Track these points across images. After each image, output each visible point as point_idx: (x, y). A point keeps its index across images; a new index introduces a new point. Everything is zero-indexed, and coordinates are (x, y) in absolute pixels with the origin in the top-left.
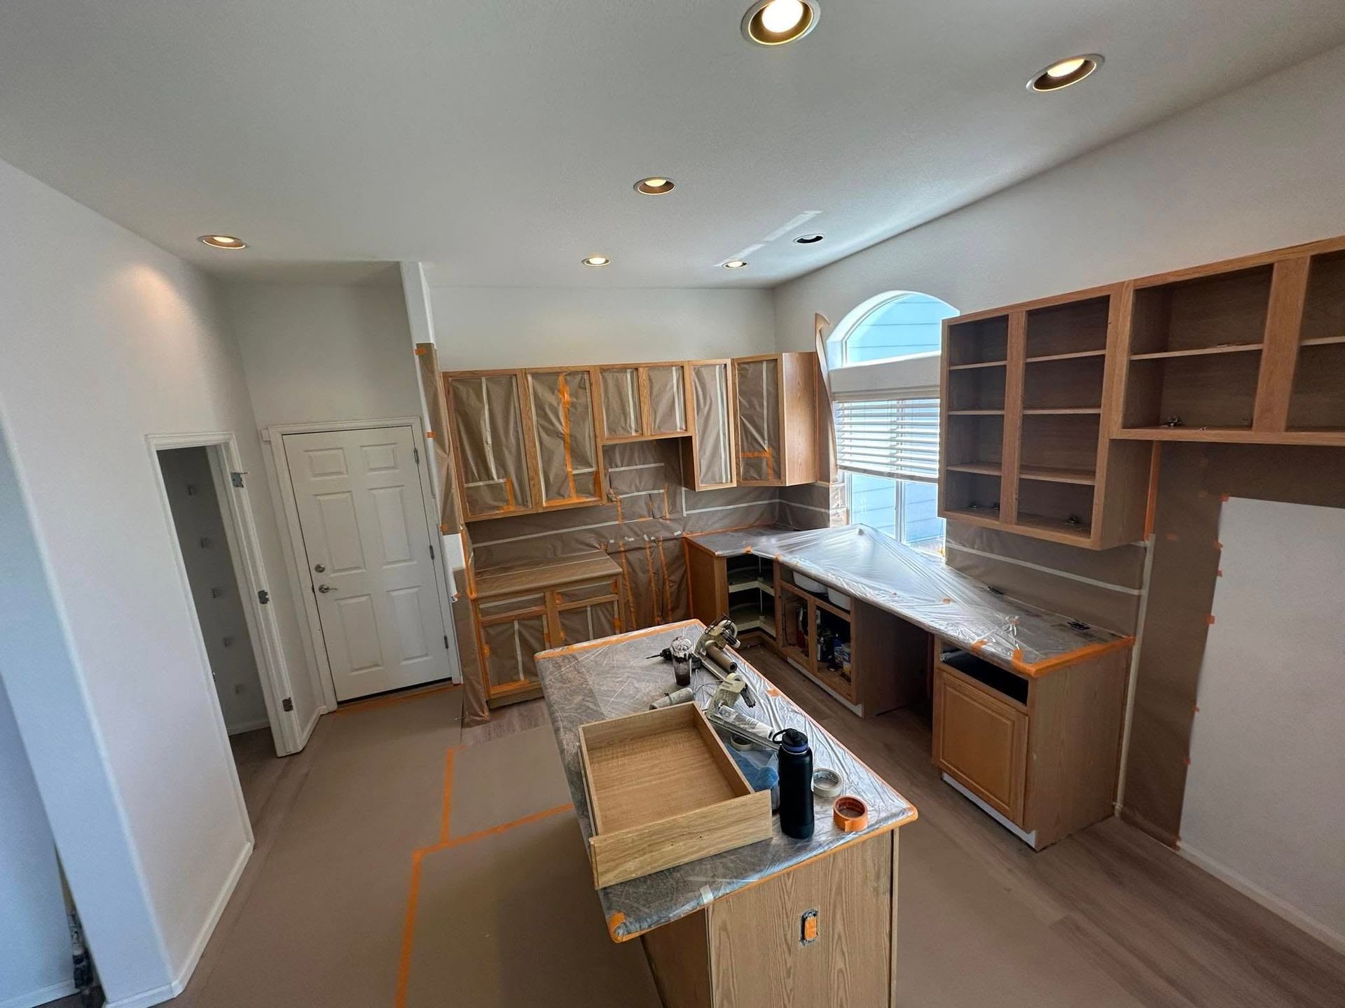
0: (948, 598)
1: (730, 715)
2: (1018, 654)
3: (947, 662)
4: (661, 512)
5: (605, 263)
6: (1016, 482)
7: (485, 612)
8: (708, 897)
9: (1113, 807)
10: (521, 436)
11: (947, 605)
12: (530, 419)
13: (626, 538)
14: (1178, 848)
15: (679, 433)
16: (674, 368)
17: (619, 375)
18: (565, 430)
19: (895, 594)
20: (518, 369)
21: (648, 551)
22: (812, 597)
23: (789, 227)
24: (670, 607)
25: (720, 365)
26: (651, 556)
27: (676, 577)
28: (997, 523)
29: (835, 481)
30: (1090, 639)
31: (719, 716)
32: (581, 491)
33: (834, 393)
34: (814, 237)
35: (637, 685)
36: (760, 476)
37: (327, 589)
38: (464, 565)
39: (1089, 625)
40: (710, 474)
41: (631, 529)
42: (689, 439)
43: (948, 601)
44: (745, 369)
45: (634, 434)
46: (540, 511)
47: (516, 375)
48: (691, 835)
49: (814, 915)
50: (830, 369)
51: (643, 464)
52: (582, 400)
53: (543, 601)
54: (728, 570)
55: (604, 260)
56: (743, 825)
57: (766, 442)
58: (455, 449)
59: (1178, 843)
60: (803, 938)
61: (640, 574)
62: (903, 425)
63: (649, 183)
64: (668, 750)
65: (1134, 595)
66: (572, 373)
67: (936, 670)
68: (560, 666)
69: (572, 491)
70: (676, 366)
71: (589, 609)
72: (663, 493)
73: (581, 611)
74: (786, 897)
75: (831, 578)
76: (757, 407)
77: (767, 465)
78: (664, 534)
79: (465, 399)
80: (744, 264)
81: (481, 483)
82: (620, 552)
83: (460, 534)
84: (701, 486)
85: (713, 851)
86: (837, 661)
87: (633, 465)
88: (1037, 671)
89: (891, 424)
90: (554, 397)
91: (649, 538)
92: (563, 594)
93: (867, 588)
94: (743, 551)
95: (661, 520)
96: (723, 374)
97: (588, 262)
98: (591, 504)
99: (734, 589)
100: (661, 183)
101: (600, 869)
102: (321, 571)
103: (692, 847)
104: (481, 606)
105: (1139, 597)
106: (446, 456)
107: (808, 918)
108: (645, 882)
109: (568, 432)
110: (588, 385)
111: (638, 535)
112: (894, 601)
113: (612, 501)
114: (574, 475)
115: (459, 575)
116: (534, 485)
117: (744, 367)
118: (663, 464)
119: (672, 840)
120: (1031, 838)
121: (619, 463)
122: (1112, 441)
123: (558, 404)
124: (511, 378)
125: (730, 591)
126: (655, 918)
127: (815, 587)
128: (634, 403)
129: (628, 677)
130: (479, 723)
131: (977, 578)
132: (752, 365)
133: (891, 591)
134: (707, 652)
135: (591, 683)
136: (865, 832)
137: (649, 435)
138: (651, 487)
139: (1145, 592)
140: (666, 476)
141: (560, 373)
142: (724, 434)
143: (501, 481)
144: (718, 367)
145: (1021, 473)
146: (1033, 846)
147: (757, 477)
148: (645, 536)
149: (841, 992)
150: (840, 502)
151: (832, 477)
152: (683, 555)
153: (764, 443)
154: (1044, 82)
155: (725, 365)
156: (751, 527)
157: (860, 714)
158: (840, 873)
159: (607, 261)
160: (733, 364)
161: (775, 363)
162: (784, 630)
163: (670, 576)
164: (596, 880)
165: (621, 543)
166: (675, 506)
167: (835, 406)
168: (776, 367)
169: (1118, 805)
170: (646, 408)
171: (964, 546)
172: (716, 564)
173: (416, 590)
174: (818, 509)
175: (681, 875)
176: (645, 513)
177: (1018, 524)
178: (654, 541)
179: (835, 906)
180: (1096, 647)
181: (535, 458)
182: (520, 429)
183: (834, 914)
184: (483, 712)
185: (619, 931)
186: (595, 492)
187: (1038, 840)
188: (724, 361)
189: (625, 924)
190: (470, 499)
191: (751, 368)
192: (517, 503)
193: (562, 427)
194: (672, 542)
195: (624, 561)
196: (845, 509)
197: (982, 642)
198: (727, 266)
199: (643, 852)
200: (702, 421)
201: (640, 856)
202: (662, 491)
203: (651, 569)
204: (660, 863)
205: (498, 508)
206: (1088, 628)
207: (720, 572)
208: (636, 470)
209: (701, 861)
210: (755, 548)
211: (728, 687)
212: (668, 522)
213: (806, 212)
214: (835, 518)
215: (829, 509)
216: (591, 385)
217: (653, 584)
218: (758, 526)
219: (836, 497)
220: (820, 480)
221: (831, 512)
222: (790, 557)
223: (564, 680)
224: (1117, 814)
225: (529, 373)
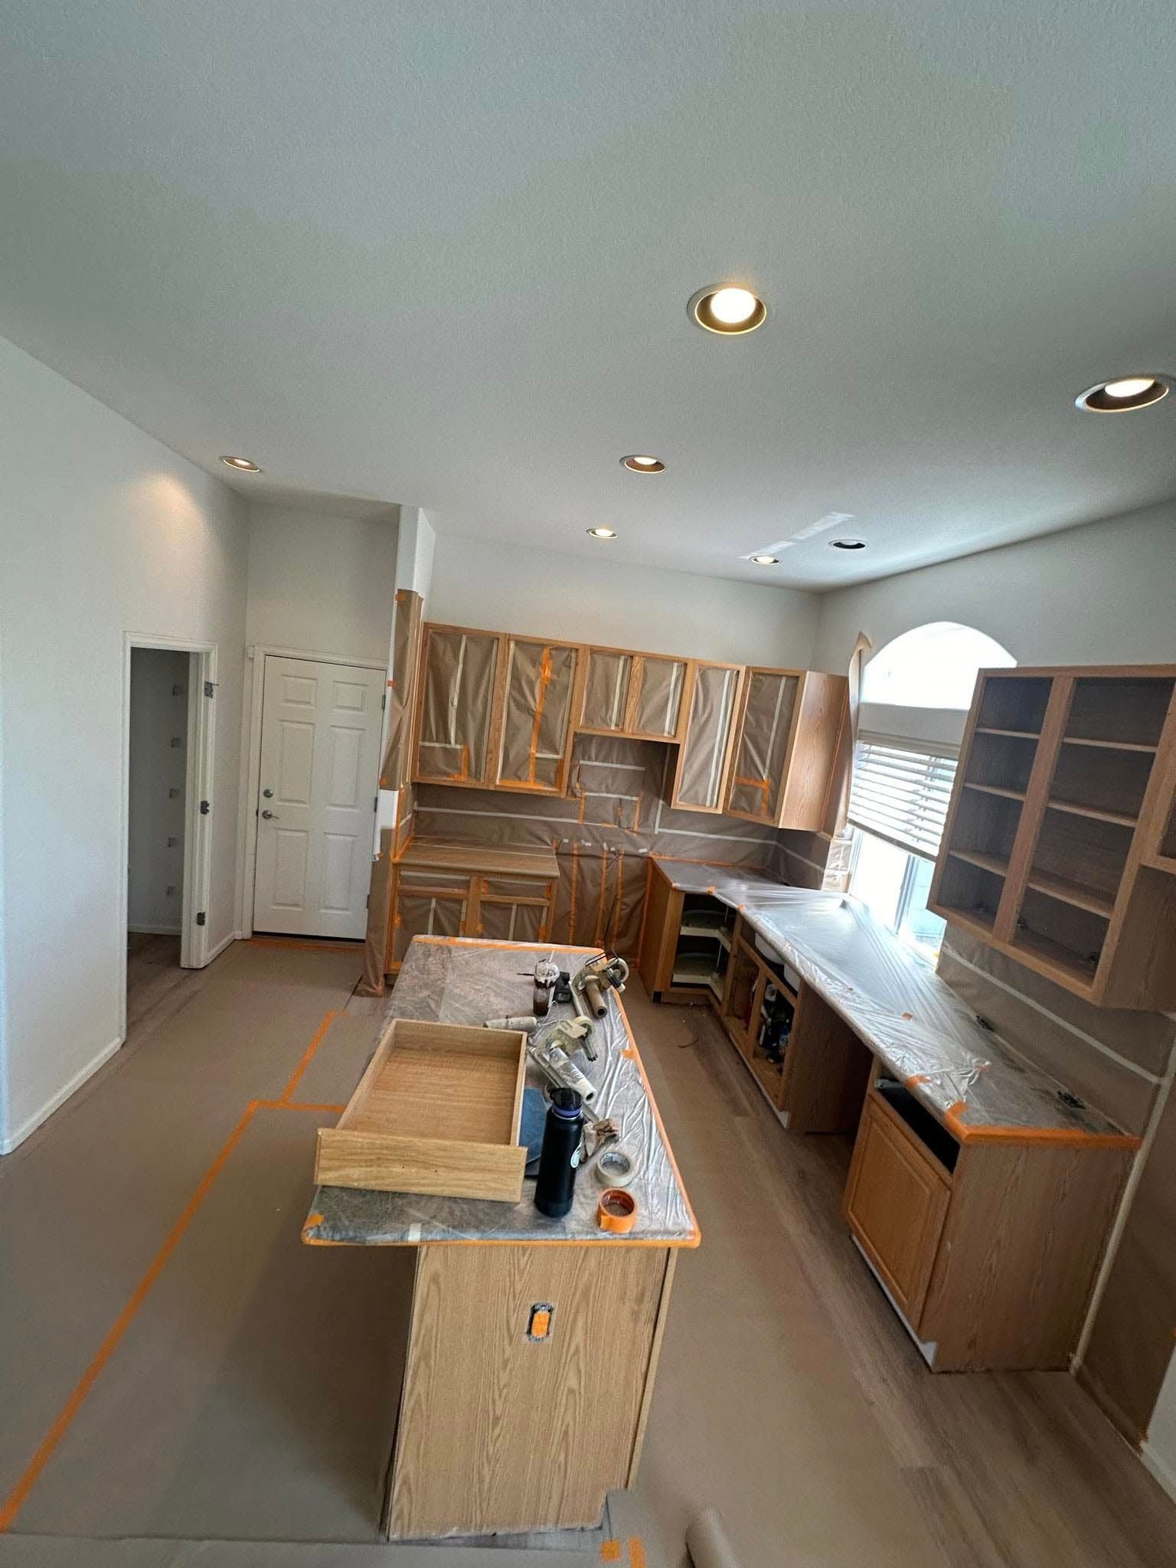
0: (909, 1012)
1: (558, 1061)
2: (958, 1108)
3: (883, 1091)
4: (629, 822)
5: (611, 536)
6: (1020, 891)
7: (406, 880)
8: (414, 1236)
9: (1069, 1361)
10: (489, 703)
11: (905, 1022)
12: (503, 688)
13: (583, 842)
14: (1139, 1450)
15: (665, 738)
16: (676, 664)
17: (611, 660)
18: (538, 707)
19: (851, 989)
20: (502, 634)
21: (605, 862)
22: (766, 967)
23: (819, 527)
24: (615, 933)
25: (732, 671)
26: (607, 868)
27: (631, 900)
28: (988, 935)
29: (842, 836)
30: (1074, 1121)
31: (547, 1058)
32: (540, 777)
33: (861, 731)
34: (855, 543)
35: (492, 999)
36: (751, 808)
37: (270, 816)
38: (394, 825)
39: (1085, 1104)
40: (692, 793)
41: (591, 833)
42: (676, 748)
43: (908, 1016)
44: (761, 681)
45: (613, 728)
46: (492, 788)
47: (498, 639)
48: (426, 1165)
49: (550, 1311)
50: (861, 701)
51: (621, 763)
52: (563, 679)
53: (466, 885)
54: (685, 908)
55: (611, 533)
56: (488, 1176)
57: (767, 770)
58: (419, 703)
59: (1143, 1444)
60: (529, 1332)
61: (590, 886)
62: (930, 788)
63: (639, 460)
64: (476, 1075)
65: (1151, 1083)
66: (559, 648)
67: (867, 1098)
68: (430, 955)
69: (531, 775)
70: (678, 662)
71: (514, 907)
72: (636, 802)
73: (506, 908)
74: (517, 1277)
75: (787, 949)
76: (765, 729)
77: (762, 797)
78: (626, 848)
79: (441, 655)
80: (775, 561)
81: (437, 745)
82: (573, 855)
83: (397, 793)
84: (678, 803)
85: (447, 1191)
86: (780, 1052)
87: (609, 762)
88: (971, 1135)
89: (916, 782)
90: (534, 670)
91: (609, 848)
92: (489, 882)
93: (819, 972)
94: (704, 890)
95: (627, 831)
96: (734, 683)
97: (594, 533)
98: (548, 794)
99: (685, 931)
100: (651, 462)
101: (323, 1163)
102: (269, 797)
103: (424, 1178)
104: (402, 873)
105: (1158, 1087)
106: (401, 708)
107: (540, 1312)
108: (364, 1196)
109: (541, 710)
110: (573, 665)
111: (597, 842)
112: (843, 997)
113: (576, 797)
114: (537, 758)
115: (386, 833)
116: (491, 759)
117: (759, 677)
118: (643, 769)
119: (405, 1163)
120: (929, 1351)
121: (593, 756)
122: (1143, 869)
123: (537, 678)
124: (493, 641)
125: (681, 934)
126: (351, 1234)
127: (771, 956)
128: (621, 694)
129: (489, 988)
130: (369, 995)
131: (968, 1000)
132: (770, 678)
133: (848, 984)
134: (584, 988)
135: (448, 981)
136: (623, 1236)
137: (629, 733)
138: (624, 791)
139: (1166, 1082)
140: (643, 782)
141: (546, 645)
142: (720, 751)
143: (458, 747)
144: (728, 672)
145: (1031, 881)
146: (930, 1362)
147: (748, 809)
148: (605, 845)
149: (569, 1418)
150: (840, 863)
151: (836, 831)
152: (646, 879)
153: (764, 770)
154: (1099, 400)
155: (738, 672)
156: (733, 866)
157: (785, 1124)
158: (591, 1275)
159: (614, 535)
160: (747, 673)
161: (795, 681)
162: (732, 996)
163: (624, 896)
164: (315, 1174)
165: (575, 846)
166: (648, 820)
167: (859, 746)
168: (796, 685)
169: (1077, 1360)
170: (632, 702)
171: (961, 955)
172: (671, 896)
173: (351, 839)
174: (813, 865)
175: (402, 1204)
176: (611, 820)
177: (1014, 944)
178: (614, 853)
179: (577, 1312)
180: (1077, 1134)
181: (499, 730)
182: (490, 698)
183: (575, 1320)
184: (377, 985)
185: (309, 1231)
186: (556, 782)
187: (938, 1357)
188: (738, 667)
189: (318, 1227)
190: (423, 758)
191: (767, 681)
192: (469, 775)
193: (535, 703)
194: (634, 859)
195: (575, 866)
196: (846, 873)
197: (922, 1079)
198: (756, 560)
199: (369, 1163)
200: (696, 730)
201: (367, 1166)
202: (635, 799)
203: (603, 882)
204: (387, 1182)
205: (448, 775)
206: (1082, 1107)
207: (673, 908)
208: (611, 768)
209: (432, 1197)
210: (721, 891)
211: (566, 1029)
212: (635, 835)
213: (834, 513)
214: (830, 880)
215: (825, 868)
216: (577, 664)
217: (602, 902)
218: (741, 868)
219: (837, 856)
220: (824, 831)
221: (827, 872)
222: (755, 911)
223: (423, 970)
224: (1072, 1371)
225: (513, 640)
